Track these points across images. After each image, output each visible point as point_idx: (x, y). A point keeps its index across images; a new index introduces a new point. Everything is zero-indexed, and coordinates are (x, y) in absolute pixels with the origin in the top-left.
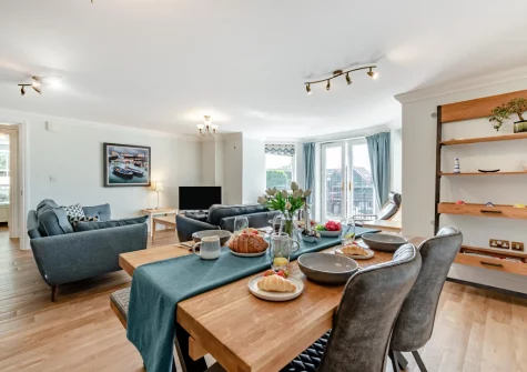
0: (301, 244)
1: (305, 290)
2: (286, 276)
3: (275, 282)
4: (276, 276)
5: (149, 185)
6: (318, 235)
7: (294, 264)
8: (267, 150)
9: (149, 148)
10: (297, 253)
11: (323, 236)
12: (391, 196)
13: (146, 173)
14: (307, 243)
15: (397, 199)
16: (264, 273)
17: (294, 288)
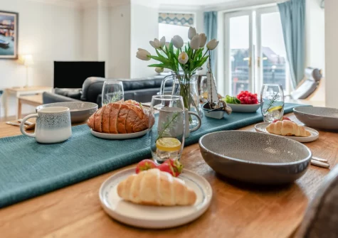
0: (204, 120)
1: (214, 201)
2: (177, 173)
3: (152, 183)
4: (157, 172)
5: (16, 58)
6: (229, 108)
7: (193, 150)
8: (161, 19)
9: (17, 14)
10: (197, 134)
11: (236, 112)
12: (309, 72)
13: (12, 44)
14: (213, 120)
15: (317, 75)
16: (134, 167)
17: (193, 197)
